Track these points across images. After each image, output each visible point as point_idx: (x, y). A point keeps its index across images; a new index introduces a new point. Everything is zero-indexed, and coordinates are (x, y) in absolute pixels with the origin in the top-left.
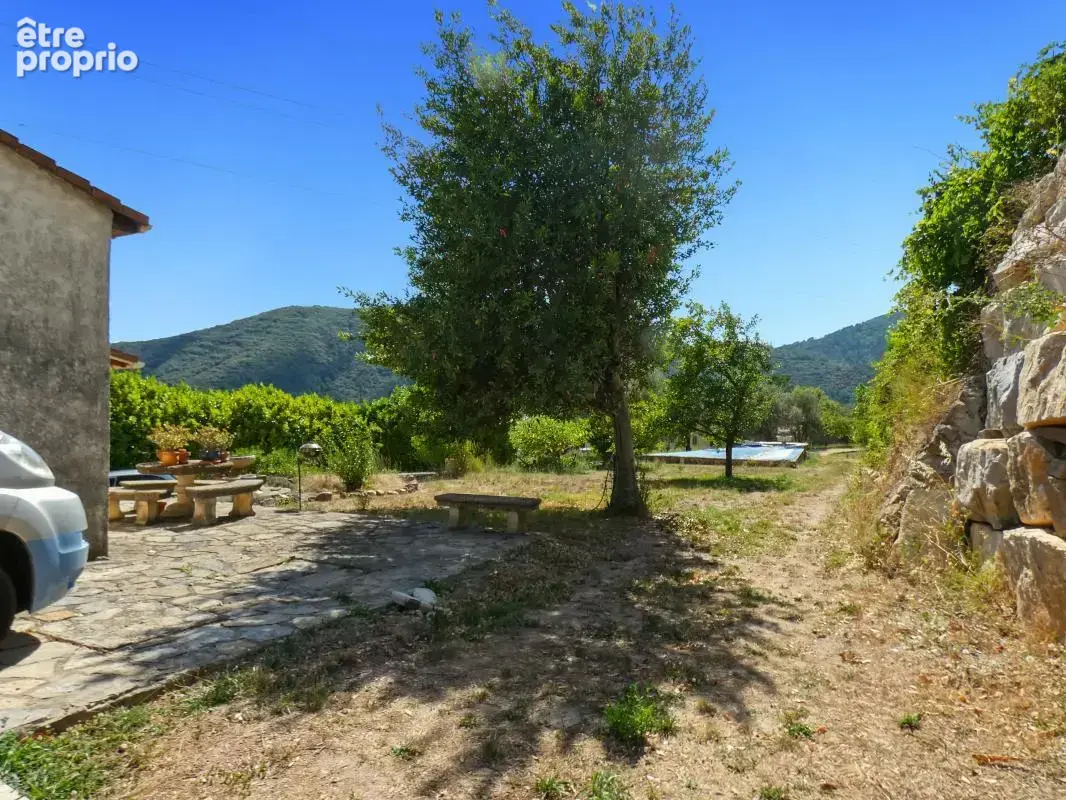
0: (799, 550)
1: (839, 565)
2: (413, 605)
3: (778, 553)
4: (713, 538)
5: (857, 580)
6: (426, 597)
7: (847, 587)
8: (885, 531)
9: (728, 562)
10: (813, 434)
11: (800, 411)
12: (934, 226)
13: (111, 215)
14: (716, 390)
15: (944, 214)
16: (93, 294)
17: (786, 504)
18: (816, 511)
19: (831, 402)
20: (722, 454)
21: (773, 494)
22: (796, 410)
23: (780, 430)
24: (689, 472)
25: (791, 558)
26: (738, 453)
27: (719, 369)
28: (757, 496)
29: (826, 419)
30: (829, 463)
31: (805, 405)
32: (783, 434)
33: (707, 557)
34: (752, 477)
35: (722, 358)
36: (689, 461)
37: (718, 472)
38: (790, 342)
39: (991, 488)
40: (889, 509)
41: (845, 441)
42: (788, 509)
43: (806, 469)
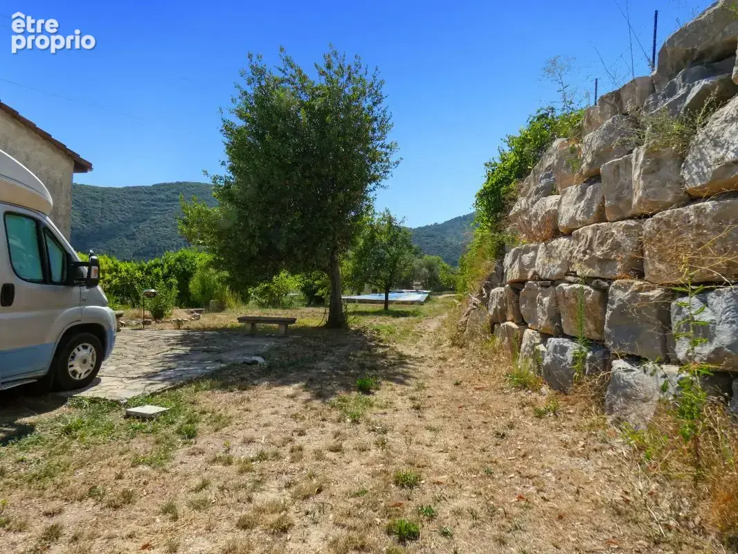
0: (424, 340)
1: (441, 345)
2: (255, 362)
3: (414, 342)
4: (383, 337)
5: (447, 349)
6: (260, 359)
7: (443, 352)
8: (460, 329)
9: (391, 345)
10: (435, 285)
11: (427, 271)
12: (489, 188)
13: (73, 163)
14: (381, 259)
15: (494, 182)
16: (63, 206)
17: (418, 323)
18: (433, 325)
19: (446, 265)
20: (383, 297)
21: (411, 318)
22: (425, 270)
23: (415, 283)
24: (362, 307)
25: (419, 343)
26: (392, 297)
27: (383, 248)
28: (402, 319)
29: (442, 276)
30: (442, 303)
31: (430, 267)
32: (417, 285)
33: (381, 344)
34: (399, 310)
35: (385, 241)
36: (361, 301)
37: (381, 307)
38: (423, 225)
39: (499, 307)
40: (463, 319)
41: (453, 290)
42: (419, 325)
43: (429, 306)
